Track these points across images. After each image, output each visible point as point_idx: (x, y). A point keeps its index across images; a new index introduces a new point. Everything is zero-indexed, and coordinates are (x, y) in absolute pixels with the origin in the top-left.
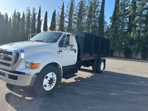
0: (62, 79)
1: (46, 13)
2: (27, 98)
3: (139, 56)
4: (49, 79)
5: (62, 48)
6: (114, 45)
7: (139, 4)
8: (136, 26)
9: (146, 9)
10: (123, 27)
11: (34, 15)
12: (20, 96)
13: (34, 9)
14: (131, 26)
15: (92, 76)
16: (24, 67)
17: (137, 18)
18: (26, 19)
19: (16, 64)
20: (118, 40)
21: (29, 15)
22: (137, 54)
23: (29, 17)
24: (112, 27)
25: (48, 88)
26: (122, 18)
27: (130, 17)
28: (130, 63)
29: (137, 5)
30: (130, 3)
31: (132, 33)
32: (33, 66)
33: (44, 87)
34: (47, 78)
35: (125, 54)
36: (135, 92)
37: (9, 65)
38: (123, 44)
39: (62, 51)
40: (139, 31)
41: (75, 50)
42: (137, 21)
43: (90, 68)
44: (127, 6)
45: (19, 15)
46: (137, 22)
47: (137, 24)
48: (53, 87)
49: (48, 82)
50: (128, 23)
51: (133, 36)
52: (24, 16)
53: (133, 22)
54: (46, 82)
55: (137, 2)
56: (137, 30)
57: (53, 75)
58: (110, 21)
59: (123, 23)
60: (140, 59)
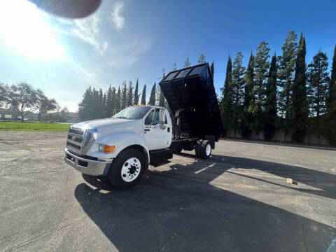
0: (149, 166)
1: (145, 87)
2: (102, 191)
3: (261, 136)
4: (129, 166)
5: (149, 126)
6: (228, 122)
7: (258, 71)
8: (255, 98)
9: (266, 76)
10: (238, 100)
11: (131, 89)
12: (95, 188)
13: (131, 83)
14: (249, 99)
15: (195, 163)
16: (97, 150)
17: (255, 88)
18: (122, 94)
19: (87, 147)
20: (232, 116)
21: (125, 90)
22: (258, 134)
23: (125, 92)
24: (224, 100)
25: (128, 179)
26: (236, 88)
27: (246, 87)
28: (249, 146)
29: (255, 73)
30: (246, 70)
31: (250, 108)
32: (108, 149)
33: (123, 177)
34: (127, 165)
35: (243, 135)
36: (251, 187)
37: (79, 148)
38: (239, 121)
39: (149, 130)
40: (259, 105)
41: (169, 129)
42: (256, 91)
43: (193, 152)
44: (242, 74)
45: (115, 90)
46: (256, 93)
47: (257, 96)
48: (135, 177)
49: (129, 171)
50: (244, 94)
51: (252, 110)
52: (119, 91)
53: (251, 94)
54: (125, 170)
55: (254, 69)
56: (256, 103)
57: (135, 161)
58: (221, 93)
59: (238, 95)
60: (262, 141)
